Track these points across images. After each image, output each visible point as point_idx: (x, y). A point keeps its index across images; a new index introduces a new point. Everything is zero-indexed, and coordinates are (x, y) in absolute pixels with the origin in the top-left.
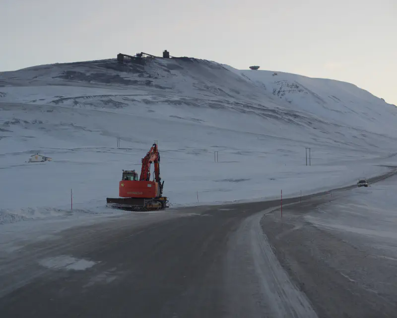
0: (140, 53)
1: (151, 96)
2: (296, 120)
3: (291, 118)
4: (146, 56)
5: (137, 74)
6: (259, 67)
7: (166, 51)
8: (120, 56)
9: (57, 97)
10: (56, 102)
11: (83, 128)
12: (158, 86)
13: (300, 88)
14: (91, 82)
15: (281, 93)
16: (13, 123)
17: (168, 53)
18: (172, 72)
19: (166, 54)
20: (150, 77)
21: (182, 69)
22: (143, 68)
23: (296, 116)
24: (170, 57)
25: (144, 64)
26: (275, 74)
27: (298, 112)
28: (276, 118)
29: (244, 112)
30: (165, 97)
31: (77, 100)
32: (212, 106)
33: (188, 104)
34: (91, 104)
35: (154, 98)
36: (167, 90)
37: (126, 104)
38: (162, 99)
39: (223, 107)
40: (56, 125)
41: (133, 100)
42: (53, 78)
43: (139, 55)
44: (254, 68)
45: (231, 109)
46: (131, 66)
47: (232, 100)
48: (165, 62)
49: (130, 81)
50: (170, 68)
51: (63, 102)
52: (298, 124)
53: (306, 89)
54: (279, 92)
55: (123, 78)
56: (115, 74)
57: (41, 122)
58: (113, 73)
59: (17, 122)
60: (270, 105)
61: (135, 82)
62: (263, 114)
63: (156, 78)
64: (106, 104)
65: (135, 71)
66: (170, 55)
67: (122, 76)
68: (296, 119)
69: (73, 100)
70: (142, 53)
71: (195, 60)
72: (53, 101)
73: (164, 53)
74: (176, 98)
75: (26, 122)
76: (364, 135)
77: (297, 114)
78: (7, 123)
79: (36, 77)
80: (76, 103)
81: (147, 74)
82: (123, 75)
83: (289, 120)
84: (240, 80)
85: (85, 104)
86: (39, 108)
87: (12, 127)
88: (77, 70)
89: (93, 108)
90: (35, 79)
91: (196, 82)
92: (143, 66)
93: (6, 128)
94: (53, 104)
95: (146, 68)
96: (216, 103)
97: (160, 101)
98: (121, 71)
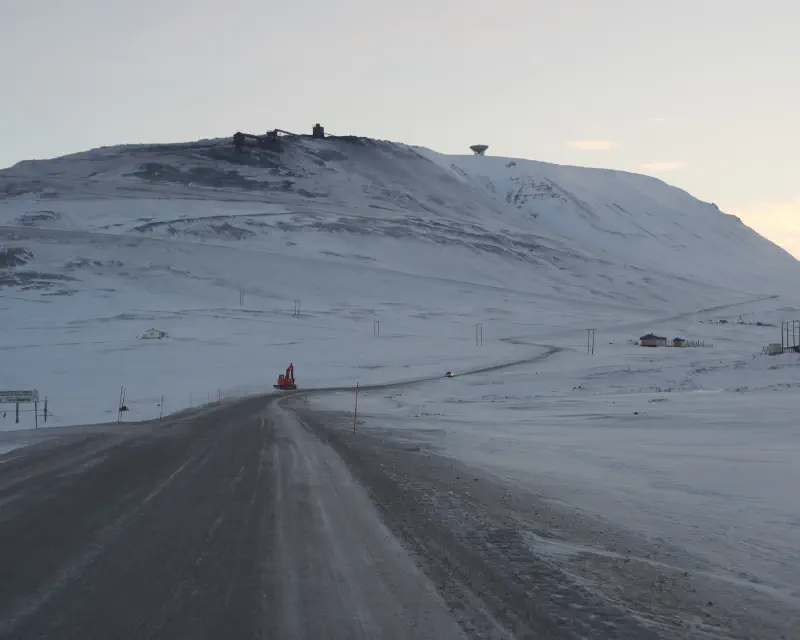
0: (273, 129)
1: (292, 216)
2: (532, 255)
3: (525, 251)
4: (283, 134)
5: (267, 170)
6: (486, 147)
7: (318, 125)
8: (239, 136)
9: (142, 220)
10: (141, 229)
11: (185, 274)
12: (303, 192)
13: (555, 190)
14: (190, 184)
15: (522, 198)
16: (79, 265)
17: (322, 129)
18: (328, 164)
19: (318, 130)
20: (290, 174)
21: (346, 158)
22: (278, 158)
23: (533, 247)
24: (326, 136)
25: (279, 150)
26: (512, 163)
27: (542, 238)
28: (498, 251)
29: (444, 242)
30: (314, 217)
31: (173, 225)
32: (391, 233)
33: (351, 230)
34: (196, 233)
35: (296, 220)
36: (317, 199)
37: (250, 232)
38: (310, 221)
39: (409, 234)
40: (144, 269)
41: (262, 225)
42: (125, 175)
43: (272, 135)
44: (479, 149)
45: (422, 238)
46: (256, 155)
47: (427, 218)
48: (316, 146)
49: (255, 182)
50: (325, 156)
51: (151, 230)
52: (535, 262)
53: (565, 192)
54: (517, 196)
55: (243, 177)
56: (231, 169)
57: (121, 264)
58: (226, 167)
59: (83, 264)
60: (493, 226)
61: (264, 185)
62: (477, 245)
63: (301, 176)
64: (218, 232)
65: (264, 164)
66: (325, 131)
67: (241, 174)
68: (534, 253)
69: (167, 226)
70: (276, 130)
71: (369, 141)
72: (136, 228)
73: (314, 129)
74: (333, 219)
75: (98, 263)
76: (647, 280)
77: (538, 242)
78: (70, 266)
79: (95, 174)
80: (173, 231)
81: (285, 168)
82: (243, 170)
83: (520, 254)
84: (447, 179)
85: (186, 232)
86: (114, 239)
87: (78, 273)
88: (165, 161)
89: (198, 240)
90: (93, 178)
91: (369, 183)
92: (276, 154)
93: (69, 275)
94: (137, 234)
95: (284, 157)
96: (398, 225)
97: (305, 225)
98: (241, 162)
